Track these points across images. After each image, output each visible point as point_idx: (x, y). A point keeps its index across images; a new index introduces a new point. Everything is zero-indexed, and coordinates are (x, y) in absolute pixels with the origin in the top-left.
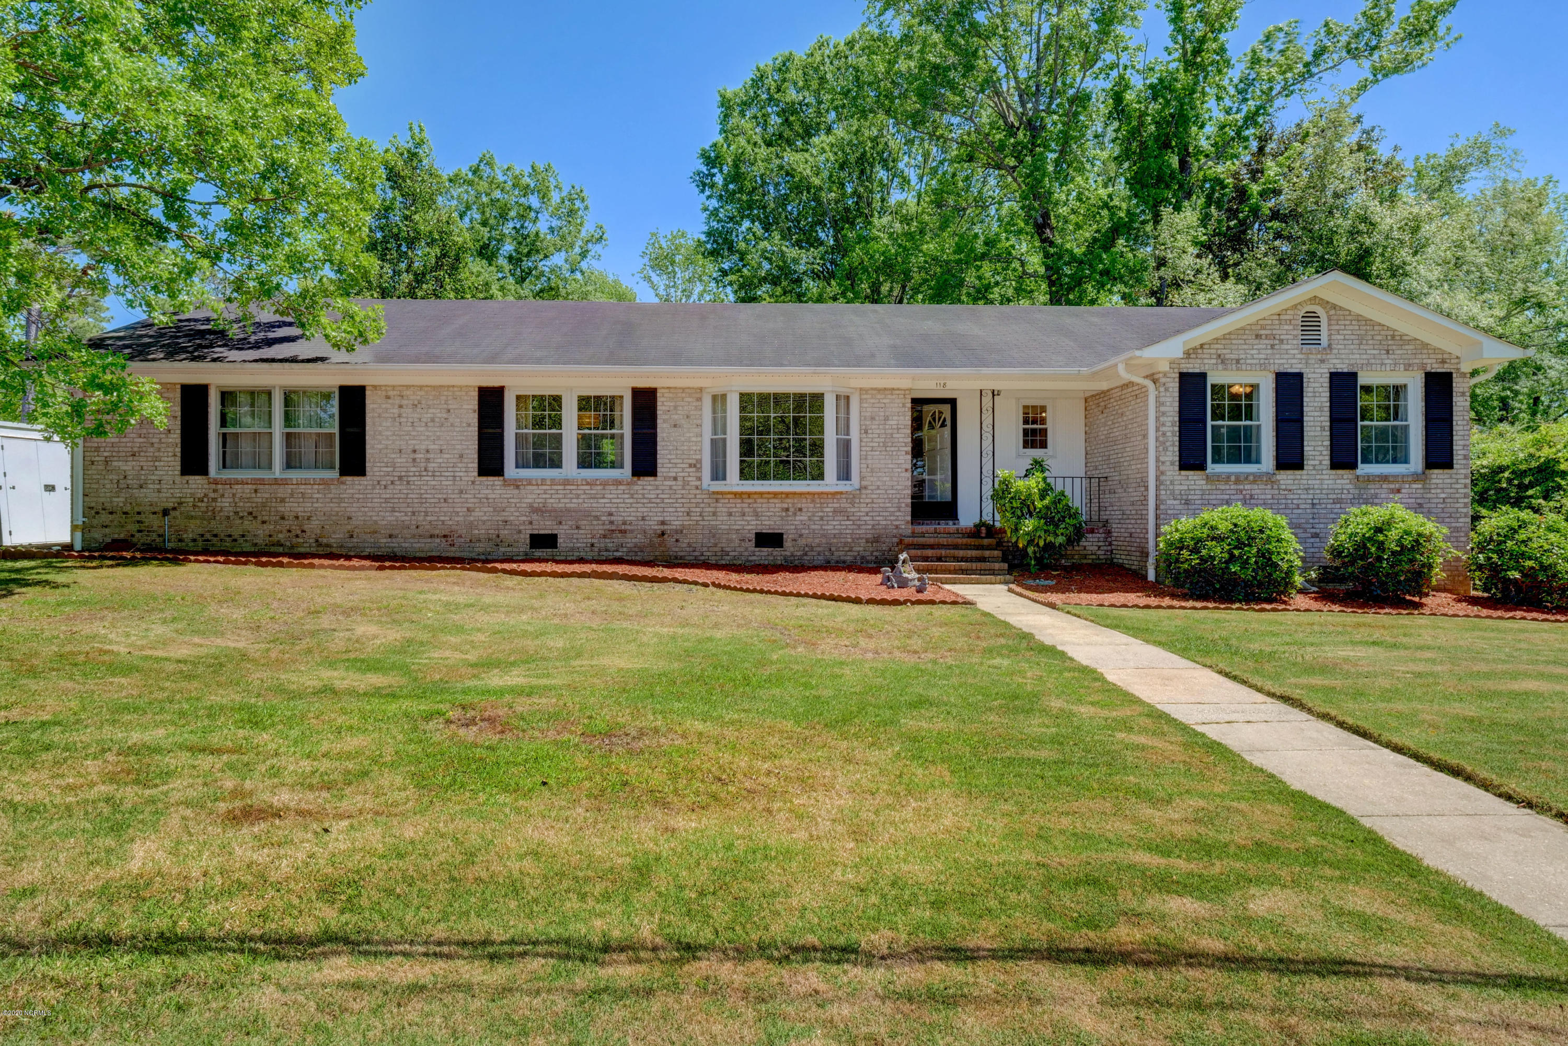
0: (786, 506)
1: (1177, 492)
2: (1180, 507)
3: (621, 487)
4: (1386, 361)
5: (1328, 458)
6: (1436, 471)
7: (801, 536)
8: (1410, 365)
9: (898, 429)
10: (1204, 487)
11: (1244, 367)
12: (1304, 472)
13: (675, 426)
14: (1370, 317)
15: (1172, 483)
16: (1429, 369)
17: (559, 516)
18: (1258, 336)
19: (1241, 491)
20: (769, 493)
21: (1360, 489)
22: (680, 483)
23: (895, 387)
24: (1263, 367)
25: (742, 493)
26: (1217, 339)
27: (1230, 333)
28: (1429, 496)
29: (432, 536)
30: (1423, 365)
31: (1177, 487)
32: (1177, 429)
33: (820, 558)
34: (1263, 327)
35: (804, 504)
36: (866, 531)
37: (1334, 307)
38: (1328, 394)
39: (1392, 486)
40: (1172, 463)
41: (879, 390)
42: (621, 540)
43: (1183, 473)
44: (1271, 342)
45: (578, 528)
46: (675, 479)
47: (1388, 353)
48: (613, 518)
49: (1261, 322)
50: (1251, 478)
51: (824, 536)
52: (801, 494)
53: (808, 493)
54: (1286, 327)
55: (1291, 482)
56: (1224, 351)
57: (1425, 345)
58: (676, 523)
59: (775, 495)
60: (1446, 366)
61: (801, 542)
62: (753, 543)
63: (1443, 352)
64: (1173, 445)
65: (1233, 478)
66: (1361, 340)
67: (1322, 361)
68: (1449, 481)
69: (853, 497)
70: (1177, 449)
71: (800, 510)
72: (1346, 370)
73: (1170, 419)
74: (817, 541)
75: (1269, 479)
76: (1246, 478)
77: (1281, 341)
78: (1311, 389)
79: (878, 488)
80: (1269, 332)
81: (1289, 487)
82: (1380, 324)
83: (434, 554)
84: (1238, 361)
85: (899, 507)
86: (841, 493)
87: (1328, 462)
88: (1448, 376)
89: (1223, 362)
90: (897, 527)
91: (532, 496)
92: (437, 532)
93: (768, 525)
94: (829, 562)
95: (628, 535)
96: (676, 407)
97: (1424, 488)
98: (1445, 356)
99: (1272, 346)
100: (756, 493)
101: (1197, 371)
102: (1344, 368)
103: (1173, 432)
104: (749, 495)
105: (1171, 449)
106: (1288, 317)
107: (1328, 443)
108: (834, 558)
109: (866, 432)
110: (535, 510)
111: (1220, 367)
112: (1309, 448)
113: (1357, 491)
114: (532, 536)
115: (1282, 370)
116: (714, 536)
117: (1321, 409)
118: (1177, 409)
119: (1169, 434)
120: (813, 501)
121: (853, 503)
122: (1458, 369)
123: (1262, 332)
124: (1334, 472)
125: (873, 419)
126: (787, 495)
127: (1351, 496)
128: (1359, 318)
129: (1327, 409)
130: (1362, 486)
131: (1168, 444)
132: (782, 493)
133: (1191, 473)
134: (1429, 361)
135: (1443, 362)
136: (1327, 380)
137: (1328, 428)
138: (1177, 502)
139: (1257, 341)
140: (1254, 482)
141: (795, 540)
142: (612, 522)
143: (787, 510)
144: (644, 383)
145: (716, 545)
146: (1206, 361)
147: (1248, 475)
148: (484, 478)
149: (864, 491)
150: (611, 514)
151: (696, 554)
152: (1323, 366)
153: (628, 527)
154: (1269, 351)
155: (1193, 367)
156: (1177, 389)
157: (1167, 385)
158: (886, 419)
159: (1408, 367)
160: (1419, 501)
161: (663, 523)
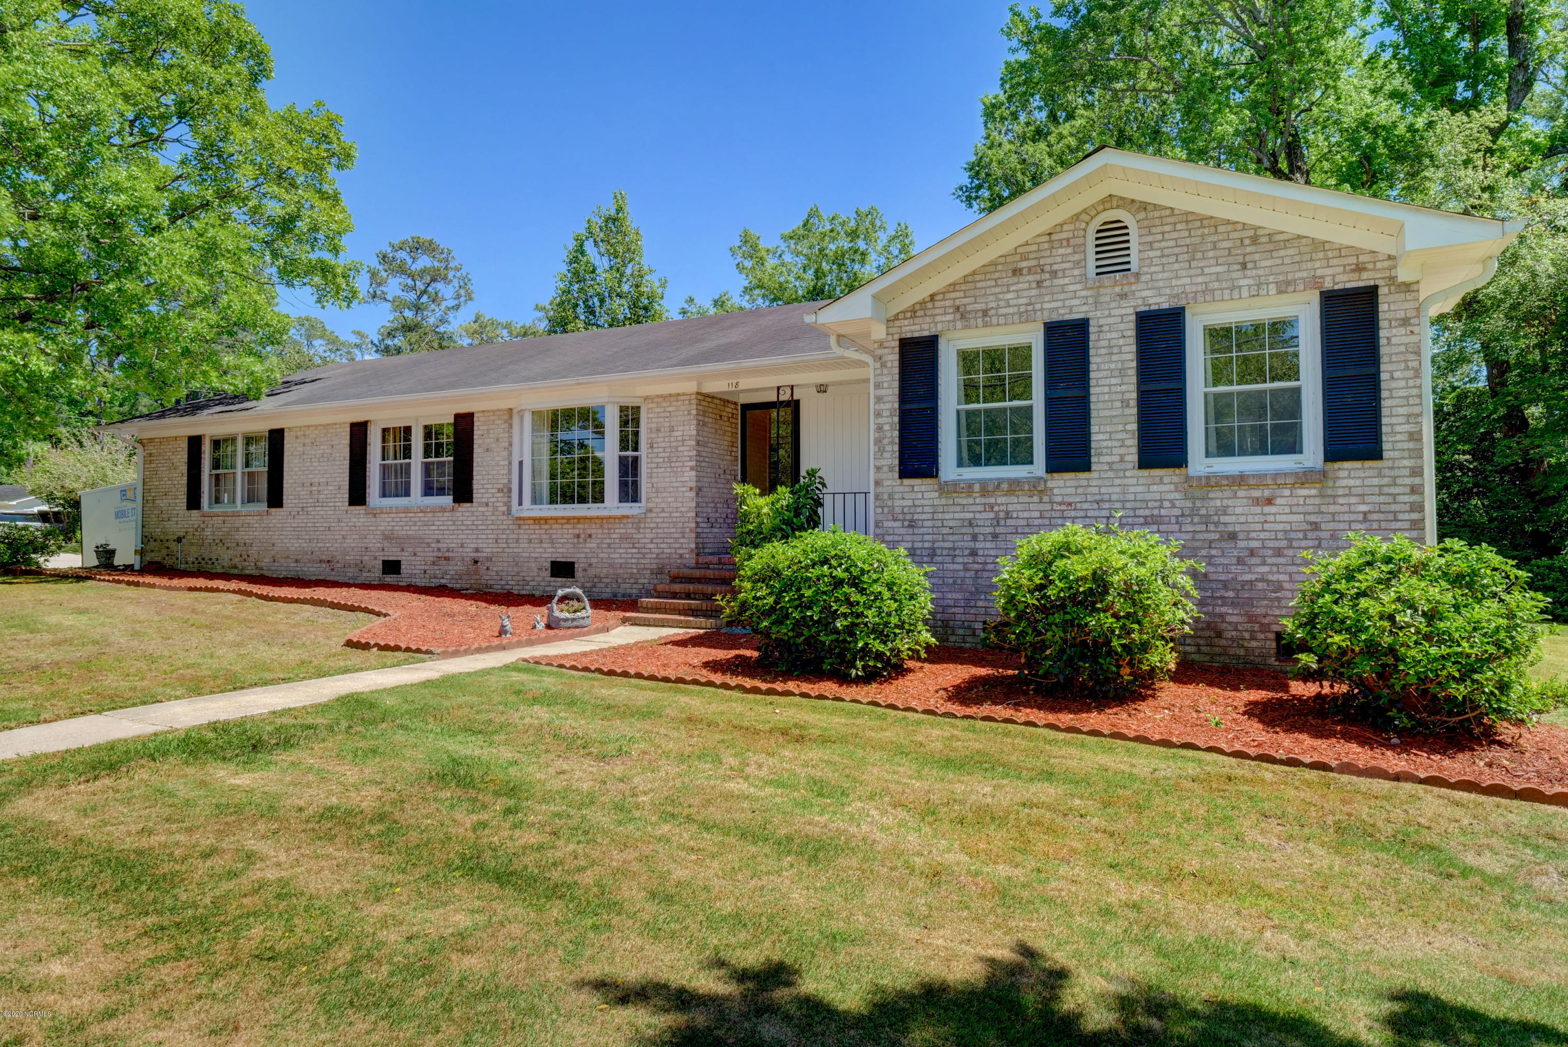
0: (577, 532)
1: (898, 510)
2: (903, 531)
3: (447, 514)
4: (1242, 282)
5: (1134, 450)
6: (1347, 465)
7: (590, 565)
8: (1288, 283)
9: (683, 441)
10: (936, 502)
11: (994, 320)
12: (1094, 475)
13: (487, 450)
14: (1208, 212)
15: (891, 497)
16: (1328, 285)
17: (401, 542)
18: (1016, 272)
19: (992, 507)
20: (563, 518)
21: (1194, 499)
22: (490, 509)
23: (680, 391)
24: (1025, 317)
25: (540, 519)
26: (954, 284)
27: (974, 273)
28: (1332, 509)
29: (321, 561)
30: (1315, 281)
31: (897, 503)
32: (896, 419)
33: (608, 590)
34: (1024, 258)
35: (593, 529)
36: (650, 561)
37: (1144, 206)
38: (1134, 348)
39: (1257, 493)
40: (891, 469)
41: (664, 397)
42: (446, 568)
43: (907, 482)
44: (1038, 277)
45: (415, 555)
46: (487, 505)
47: (1244, 266)
48: (440, 545)
49: (1020, 250)
50: (1005, 486)
51: (611, 565)
52: (591, 519)
53: (598, 518)
54: (1062, 251)
55: (1072, 491)
56: (965, 301)
57: (1319, 245)
58: (488, 549)
59: (568, 519)
60: (1365, 275)
61: (591, 572)
62: (548, 573)
63: (1358, 252)
64: (892, 443)
65: (977, 487)
66: (1193, 252)
67: (1123, 296)
68: (1376, 481)
69: (638, 522)
70: (896, 448)
71: (590, 536)
72: (1165, 306)
73: (888, 406)
74: (605, 571)
75: (1036, 487)
76: (998, 487)
77: (1054, 274)
78: (1104, 343)
79: (663, 511)
80: (1034, 263)
81: (1067, 499)
82: (1228, 222)
83: (321, 578)
84: (985, 313)
85: (683, 533)
86: (627, 517)
87: (1135, 458)
88: (1369, 295)
89: (963, 317)
90: (681, 556)
91: (384, 524)
92: (324, 557)
93: (562, 554)
94: (615, 596)
95: (451, 562)
96: (488, 430)
97: (1321, 496)
98: (1362, 258)
99: (1039, 284)
100: (552, 518)
101: (926, 333)
102: (1160, 301)
103: (891, 424)
104: (546, 520)
105: (889, 448)
106: (1064, 235)
107: (1134, 427)
108: (621, 591)
109: (652, 447)
110: (386, 538)
111: (959, 324)
112: (1099, 436)
113: (1189, 504)
114: (384, 562)
115: (1055, 317)
116: (517, 565)
117: (1122, 373)
118: (897, 391)
119: (886, 427)
120: (602, 527)
121: (638, 529)
122: (1392, 279)
123: (1024, 264)
124: (1145, 473)
125: (658, 430)
126: (579, 519)
127: (1177, 512)
128: (1188, 218)
129: (1132, 372)
130: (1198, 493)
131: (886, 441)
132: (574, 518)
133: (918, 481)
134: (1330, 271)
135: (1359, 268)
136: (1132, 325)
137: (1133, 403)
138: (898, 524)
139: (1015, 279)
140: (1011, 492)
141: (585, 570)
142: (439, 550)
143: (578, 536)
144: (463, 409)
145: (518, 574)
146: (938, 318)
147: (1000, 481)
148: (353, 508)
149: (649, 515)
150: (438, 542)
151: (503, 582)
152: (1124, 303)
153: (450, 554)
154: (1034, 292)
155: (918, 329)
156: (897, 364)
157: (885, 358)
158: (672, 429)
159: (1284, 288)
160: (1313, 518)
161: (477, 550)
